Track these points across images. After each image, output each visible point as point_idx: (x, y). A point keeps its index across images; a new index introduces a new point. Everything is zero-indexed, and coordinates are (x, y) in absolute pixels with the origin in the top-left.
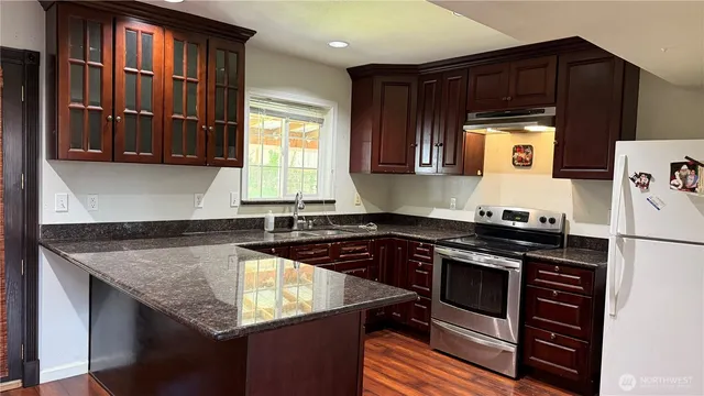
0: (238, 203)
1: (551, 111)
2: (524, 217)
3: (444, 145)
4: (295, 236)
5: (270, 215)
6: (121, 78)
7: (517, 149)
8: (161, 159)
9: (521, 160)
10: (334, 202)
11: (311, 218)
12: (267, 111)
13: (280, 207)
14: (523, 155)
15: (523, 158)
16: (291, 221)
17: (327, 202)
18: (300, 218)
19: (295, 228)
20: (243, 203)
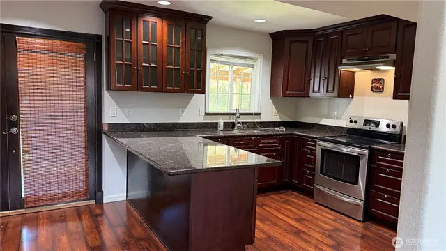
0: (203, 114)
1: (393, 57)
2: (377, 124)
3: (327, 79)
4: (235, 133)
5: (221, 121)
6: (141, 47)
7: (374, 81)
8: (161, 90)
9: (377, 88)
10: (260, 114)
11: (246, 123)
12: (221, 61)
13: (228, 117)
14: (378, 85)
15: (378, 87)
16: (233, 125)
17: (255, 114)
18: (239, 123)
19: (236, 128)
20: (206, 114)
